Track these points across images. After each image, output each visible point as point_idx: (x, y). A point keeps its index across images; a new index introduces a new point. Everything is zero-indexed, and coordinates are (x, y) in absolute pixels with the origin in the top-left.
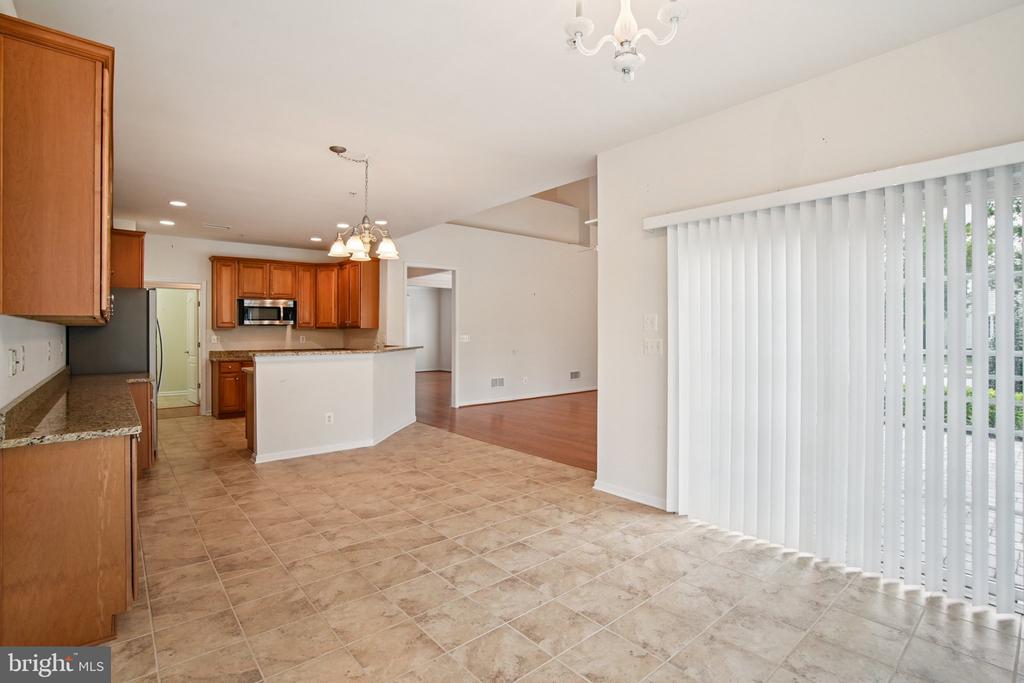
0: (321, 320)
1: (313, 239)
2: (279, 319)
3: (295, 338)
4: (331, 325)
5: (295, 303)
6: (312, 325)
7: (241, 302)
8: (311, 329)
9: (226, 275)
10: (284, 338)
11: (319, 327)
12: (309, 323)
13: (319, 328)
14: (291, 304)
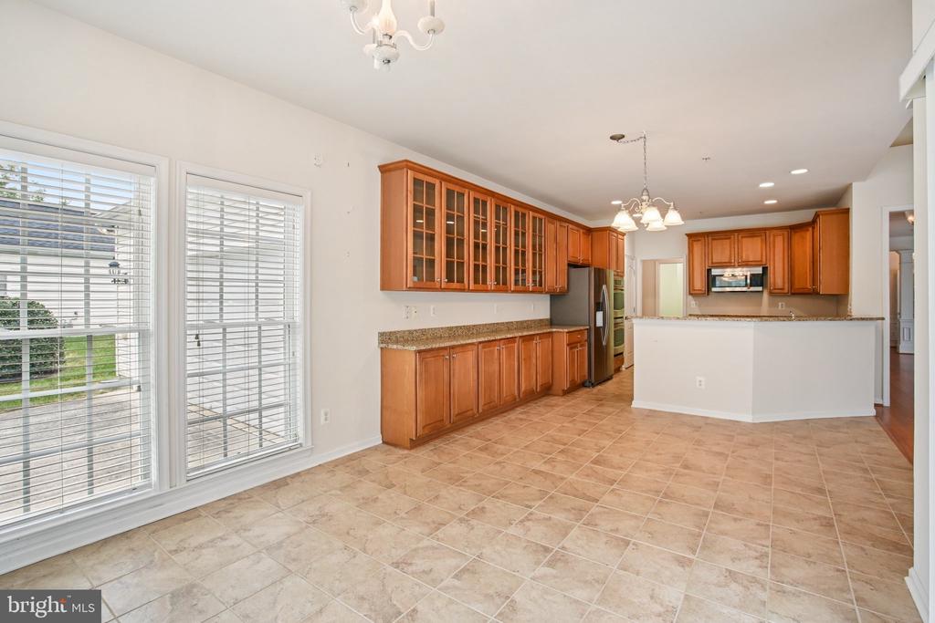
0: (797, 285)
1: (767, 202)
2: (746, 285)
3: (772, 305)
4: (806, 291)
5: (765, 269)
6: (786, 291)
7: (709, 271)
8: (784, 295)
9: (697, 248)
10: (760, 304)
11: (795, 292)
12: (783, 289)
13: (793, 294)
14: (759, 270)
